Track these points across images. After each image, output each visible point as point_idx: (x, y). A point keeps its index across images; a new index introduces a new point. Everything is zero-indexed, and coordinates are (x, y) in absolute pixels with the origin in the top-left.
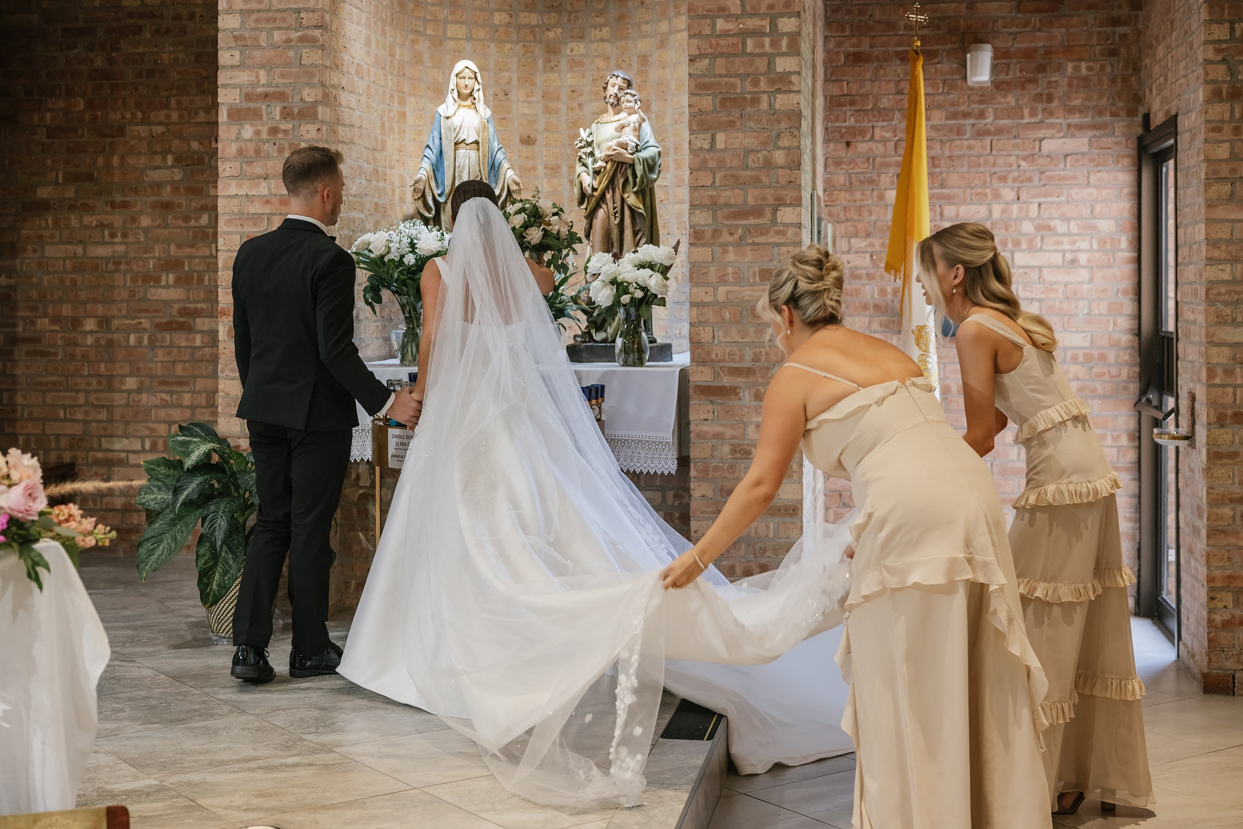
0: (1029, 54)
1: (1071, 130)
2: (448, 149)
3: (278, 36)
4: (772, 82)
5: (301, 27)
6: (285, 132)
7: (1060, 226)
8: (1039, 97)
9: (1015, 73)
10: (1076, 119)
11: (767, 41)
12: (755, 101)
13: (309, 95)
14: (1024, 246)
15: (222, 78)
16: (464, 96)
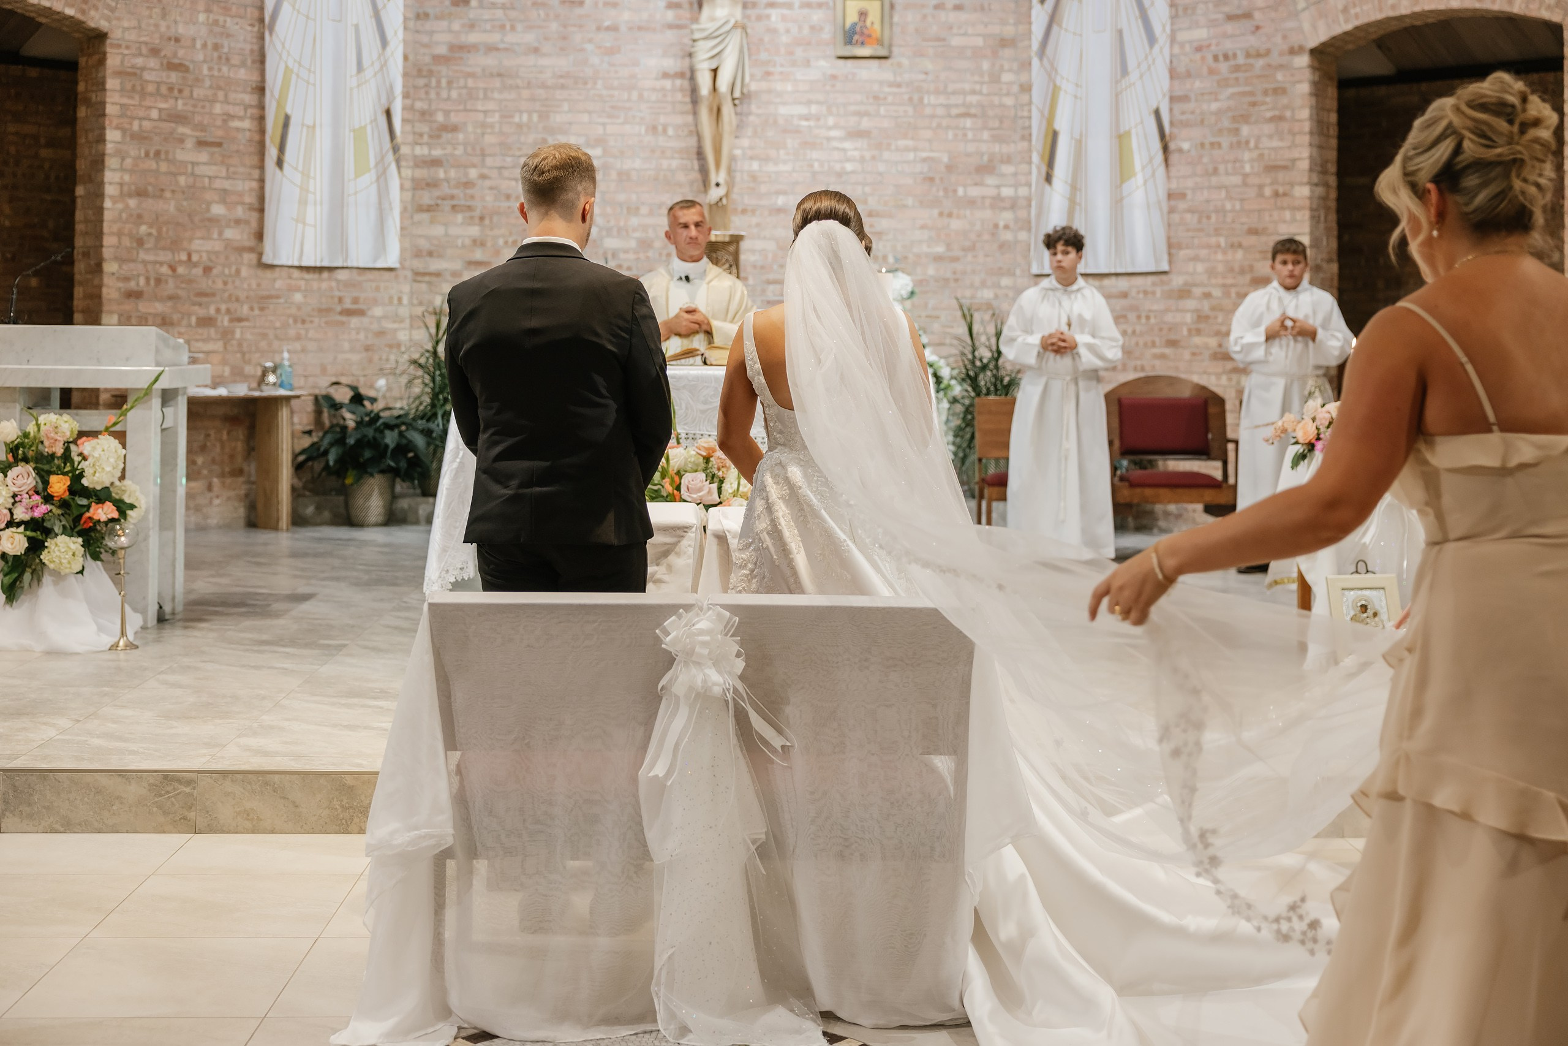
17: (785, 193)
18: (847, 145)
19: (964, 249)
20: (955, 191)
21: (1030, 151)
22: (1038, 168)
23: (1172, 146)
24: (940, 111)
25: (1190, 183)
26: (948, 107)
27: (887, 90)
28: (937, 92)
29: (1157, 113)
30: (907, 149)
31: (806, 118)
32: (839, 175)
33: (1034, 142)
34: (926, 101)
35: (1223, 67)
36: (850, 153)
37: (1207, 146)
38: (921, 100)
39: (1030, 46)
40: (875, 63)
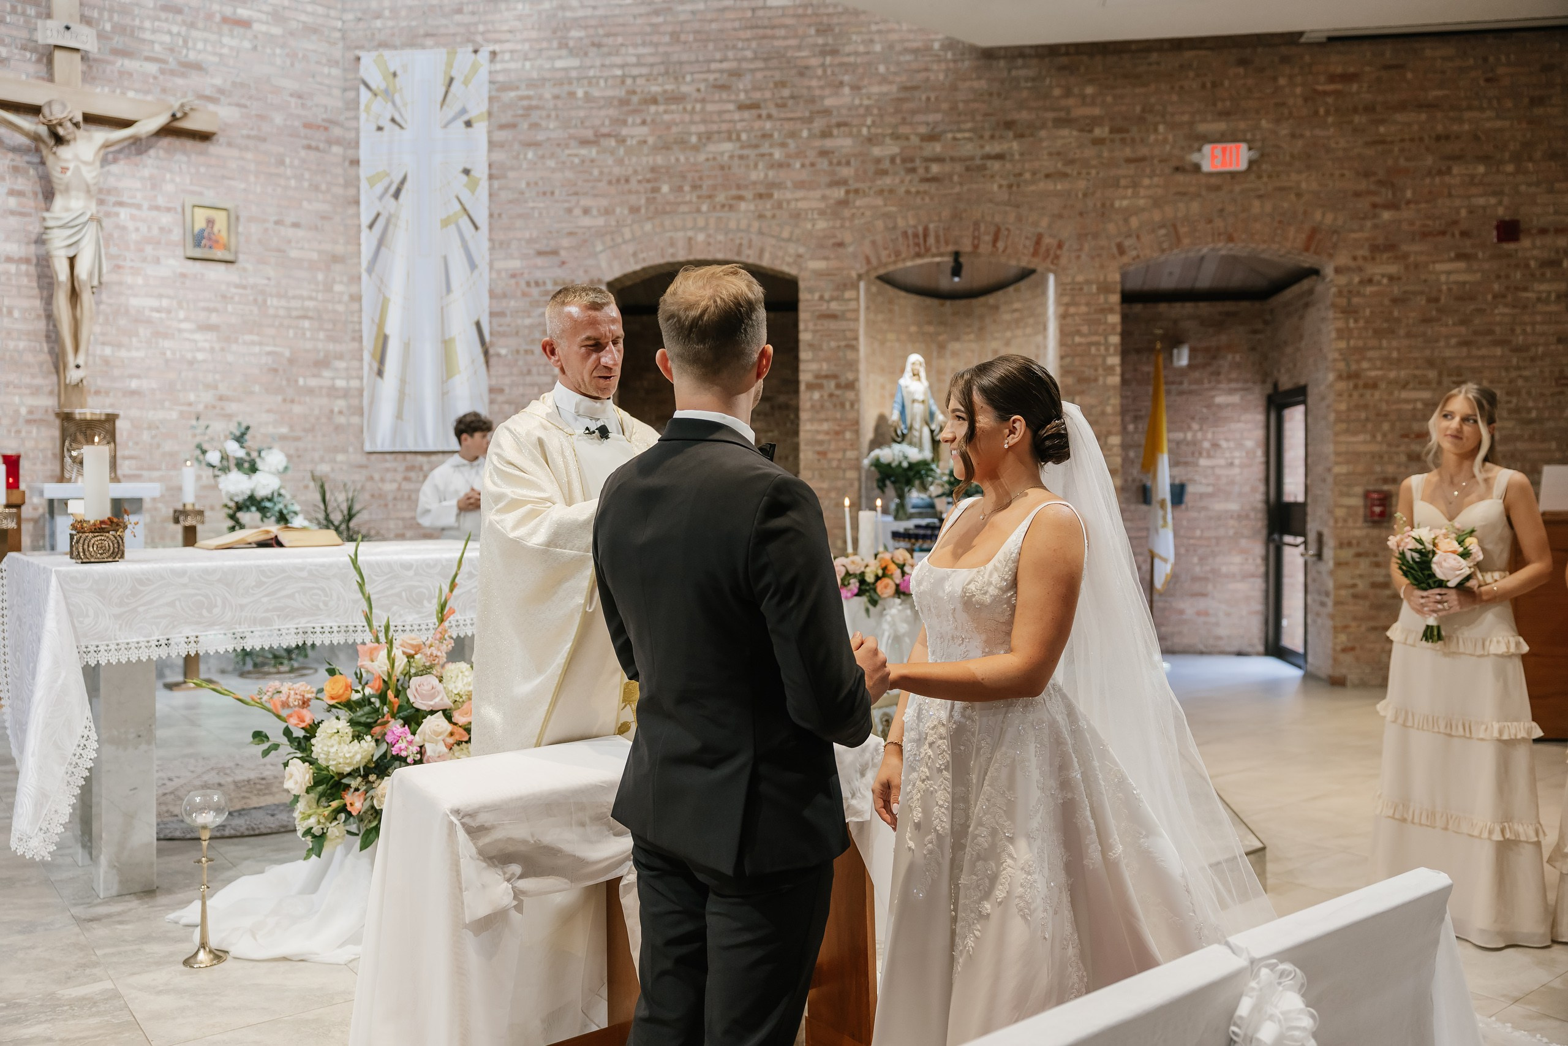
0: (1207, 350)
1: (1231, 391)
2: (908, 403)
3: (833, 344)
4: (1105, 370)
5: (845, 339)
6: (838, 396)
7: (1224, 444)
8: (1212, 374)
9: (1200, 359)
10: (1233, 385)
11: (1102, 348)
12: (1096, 380)
13: (850, 376)
14: (1205, 454)
15: (802, 366)
16: (916, 374)
17: (138, 377)
18: (198, 336)
19: (305, 430)
20: (296, 381)
21: (361, 349)
22: (370, 365)
23: (492, 351)
24: (282, 312)
25: (507, 381)
26: (288, 309)
27: (233, 290)
28: (279, 296)
29: (478, 325)
30: (253, 343)
31: (158, 310)
32: (191, 363)
33: (365, 343)
34: (269, 302)
35: (535, 291)
36: (200, 345)
37: (522, 352)
38: (265, 301)
39: (360, 264)
40: (222, 267)
